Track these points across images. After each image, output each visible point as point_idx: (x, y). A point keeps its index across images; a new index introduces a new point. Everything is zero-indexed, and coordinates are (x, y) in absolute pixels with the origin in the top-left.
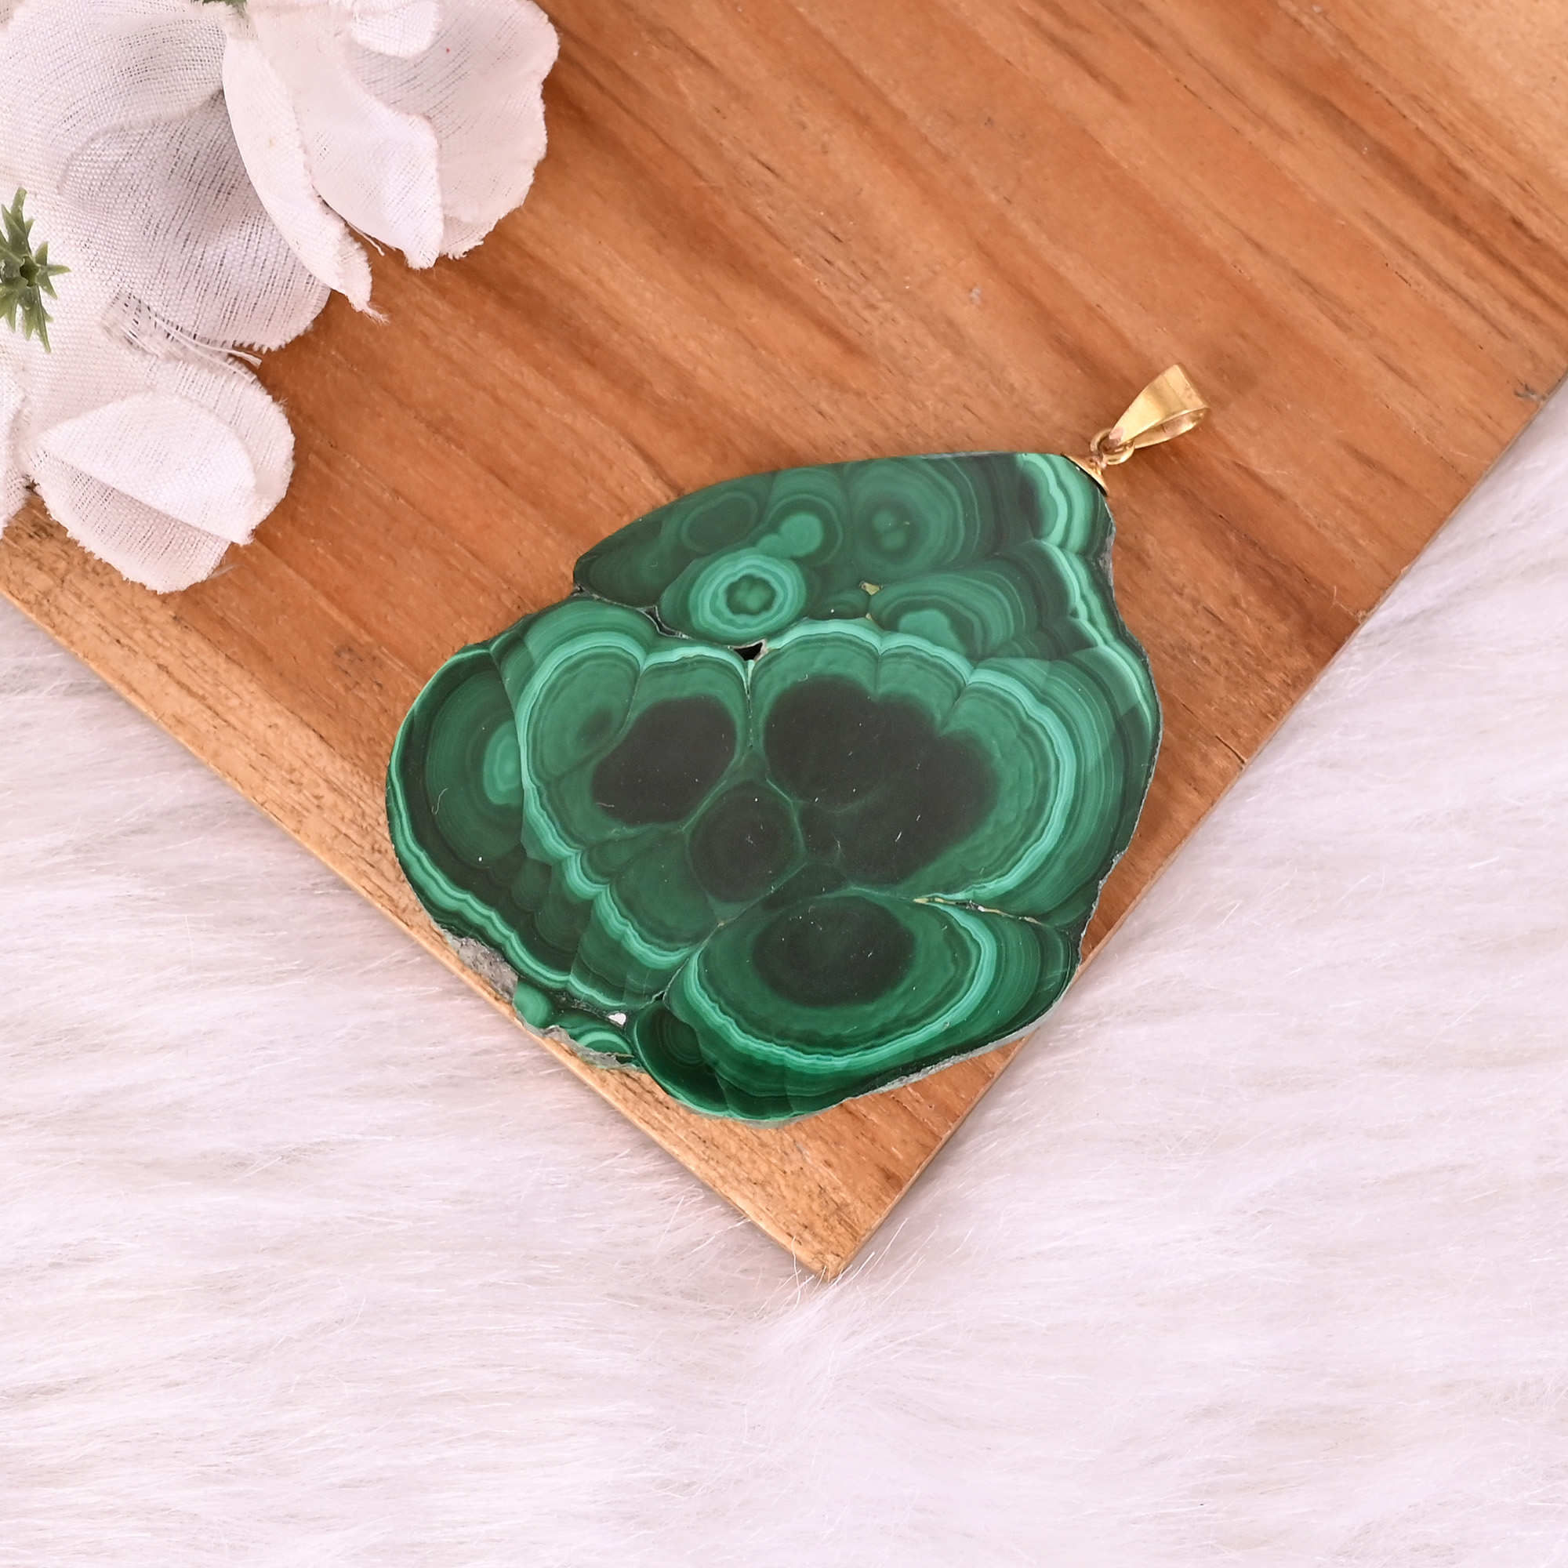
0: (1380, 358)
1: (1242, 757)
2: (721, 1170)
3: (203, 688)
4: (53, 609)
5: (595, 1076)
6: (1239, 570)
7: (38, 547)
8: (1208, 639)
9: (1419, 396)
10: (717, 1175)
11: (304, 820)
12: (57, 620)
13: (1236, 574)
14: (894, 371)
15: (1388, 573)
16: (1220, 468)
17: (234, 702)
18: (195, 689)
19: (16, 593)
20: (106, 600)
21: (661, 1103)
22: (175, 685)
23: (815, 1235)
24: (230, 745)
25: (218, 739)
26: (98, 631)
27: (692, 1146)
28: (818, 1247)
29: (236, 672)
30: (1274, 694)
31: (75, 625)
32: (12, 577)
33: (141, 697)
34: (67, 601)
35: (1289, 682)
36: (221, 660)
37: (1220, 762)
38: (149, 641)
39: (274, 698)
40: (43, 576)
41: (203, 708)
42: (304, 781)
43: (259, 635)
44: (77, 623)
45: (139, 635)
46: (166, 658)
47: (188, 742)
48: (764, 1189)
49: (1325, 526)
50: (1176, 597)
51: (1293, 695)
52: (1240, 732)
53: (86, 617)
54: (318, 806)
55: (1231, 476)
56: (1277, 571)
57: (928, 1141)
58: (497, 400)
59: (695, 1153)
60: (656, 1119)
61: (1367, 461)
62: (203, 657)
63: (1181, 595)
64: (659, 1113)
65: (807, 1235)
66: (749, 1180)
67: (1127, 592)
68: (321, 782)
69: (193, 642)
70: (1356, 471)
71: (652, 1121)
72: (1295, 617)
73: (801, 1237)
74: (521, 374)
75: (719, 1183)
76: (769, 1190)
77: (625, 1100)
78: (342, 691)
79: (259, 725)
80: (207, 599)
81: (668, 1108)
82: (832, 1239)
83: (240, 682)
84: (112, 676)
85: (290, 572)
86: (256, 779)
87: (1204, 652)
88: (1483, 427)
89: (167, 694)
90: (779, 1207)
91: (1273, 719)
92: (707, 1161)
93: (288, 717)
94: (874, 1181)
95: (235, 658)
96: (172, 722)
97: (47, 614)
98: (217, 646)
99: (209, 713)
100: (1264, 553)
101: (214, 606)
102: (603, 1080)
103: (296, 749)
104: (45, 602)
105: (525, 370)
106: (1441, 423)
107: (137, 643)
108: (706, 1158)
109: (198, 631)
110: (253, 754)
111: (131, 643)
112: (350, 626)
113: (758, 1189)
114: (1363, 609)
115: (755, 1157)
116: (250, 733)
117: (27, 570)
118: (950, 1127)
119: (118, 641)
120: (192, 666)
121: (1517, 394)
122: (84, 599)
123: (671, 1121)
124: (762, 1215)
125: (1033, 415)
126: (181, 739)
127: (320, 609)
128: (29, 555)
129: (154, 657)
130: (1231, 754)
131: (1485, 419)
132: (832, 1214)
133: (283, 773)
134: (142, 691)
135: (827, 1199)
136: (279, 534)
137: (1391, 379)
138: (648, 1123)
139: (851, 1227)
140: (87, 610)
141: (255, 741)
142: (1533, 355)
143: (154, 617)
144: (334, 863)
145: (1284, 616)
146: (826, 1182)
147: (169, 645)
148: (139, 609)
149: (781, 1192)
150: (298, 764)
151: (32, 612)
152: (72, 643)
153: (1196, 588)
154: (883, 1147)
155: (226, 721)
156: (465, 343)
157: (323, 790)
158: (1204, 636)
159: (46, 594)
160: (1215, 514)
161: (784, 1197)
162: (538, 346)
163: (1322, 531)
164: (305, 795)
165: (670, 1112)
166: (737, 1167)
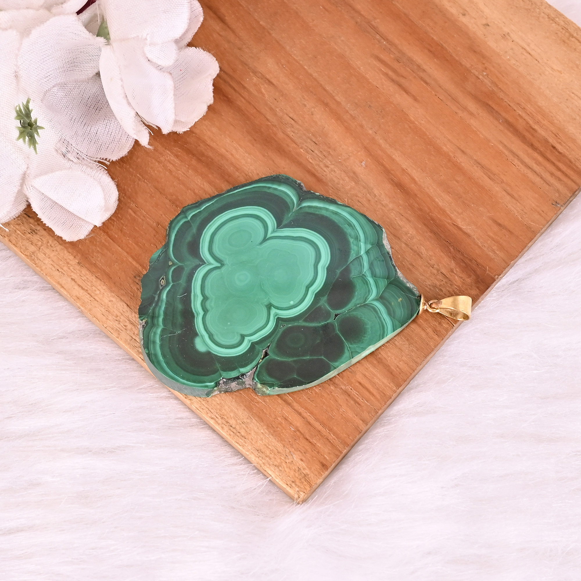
0: (505, 190)
1: (453, 324)
2: (263, 461)
3: (87, 287)
4: (36, 258)
5: (219, 426)
6: (454, 260)
7: (32, 237)
8: (442, 283)
9: (518, 204)
10: (262, 462)
11: (120, 334)
12: (37, 262)
13: (453, 262)
14: (334, 188)
15: (506, 263)
16: (448, 225)
17: (98, 292)
18: (84, 287)
19: (23, 252)
20: (55, 256)
21: (243, 437)
22: (77, 286)
23: (296, 485)
24: (96, 307)
25: (91, 305)
26: (51, 266)
27: (253, 452)
28: (297, 489)
29: (99, 282)
31: (43, 264)
32: (22, 247)
33: (65, 289)
34: (41, 255)
36: (94, 278)
37: (445, 325)
38: (69, 270)
39: (112, 291)
40: (33, 247)
41: (86, 294)
42: (121, 320)
43: (107, 270)
44: (44, 263)
45: (65, 268)
46: (74, 276)
47: (81, 305)
48: (278, 468)
49: (484, 246)
50: (431, 268)
53: (47, 261)
54: (125, 329)
55: (451, 228)
56: (467, 261)
57: (337, 453)
58: (195, 193)
59: (254, 454)
60: (241, 442)
61: (499, 225)
62: (87, 277)
63: (433, 267)
64: (242, 440)
65: (293, 485)
66: (273, 464)
67: (414, 266)
68: (127, 321)
69: (84, 271)
70: (496, 228)
72: (473, 277)
73: (291, 485)
74: (204, 185)
75: (262, 465)
76: (280, 468)
77: (230, 435)
78: (136, 289)
79: (106, 301)
80: (90, 257)
81: (245, 438)
82: (302, 486)
83: (100, 285)
84: (56, 282)
85: (119, 248)
86: (104, 319)
87: (441, 288)
88: (540, 215)
89: (74, 289)
90: (284, 474)
92: (259, 457)
93: (116, 298)
94: (318, 466)
95: (99, 277)
96: (75, 298)
97: (33, 260)
98: (92, 273)
99: (89, 296)
100: (463, 255)
101: (92, 259)
102: (222, 428)
103: (119, 309)
104: (33, 256)
105: (205, 184)
106: (526, 213)
107: (64, 271)
108: (258, 456)
109: (86, 268)
110: (103, 310)
111: (62, 271)
112: (140, 268)
113: (276, 468)
114: (497, 275)
115: (276, 457)
116: (103, 303)
117: (27, 244)
118: (346, 449)
119: (58, 270)
120: (83, 279)
121: (552, 204)
122: (47, 255)
123: (246, 443)
124: (278, 477)
125: (382, 204)
126: (78, 304)
127: (129, 261)
128: (28, 240)
129: (70, 276)
130: (449, 323)
131: (541, 212)
132: (303, 478)
133: (114, 317)
134: (65, 288)
135: (301, 472)
136: (116, 236)
137: (508, 198)
138: (238, 443)
139: (309, 483)
140: (47, 259)
141: (104, 306)
142: (558, 191)
143: (71, 262)
144: (130, 349)
145: (470, 276)
146: (301, 466)
147: (76, 272)
148: (66, 259)
149: (285, 469)
150: (119, 314)
151: (28, 259)
152: (42, 270)
153: (438, 265)
154: (321, 455)
155: (94, 299)
156: (184, 174)
157: (128, 324)
158: (441, 282)
159: (33, 253)
160: (445, 241)
161: (286, 471)
162: (210, 176)
163: (483, 248)
164: (121, 325)
165: (246, 440)
166: (269, 460)
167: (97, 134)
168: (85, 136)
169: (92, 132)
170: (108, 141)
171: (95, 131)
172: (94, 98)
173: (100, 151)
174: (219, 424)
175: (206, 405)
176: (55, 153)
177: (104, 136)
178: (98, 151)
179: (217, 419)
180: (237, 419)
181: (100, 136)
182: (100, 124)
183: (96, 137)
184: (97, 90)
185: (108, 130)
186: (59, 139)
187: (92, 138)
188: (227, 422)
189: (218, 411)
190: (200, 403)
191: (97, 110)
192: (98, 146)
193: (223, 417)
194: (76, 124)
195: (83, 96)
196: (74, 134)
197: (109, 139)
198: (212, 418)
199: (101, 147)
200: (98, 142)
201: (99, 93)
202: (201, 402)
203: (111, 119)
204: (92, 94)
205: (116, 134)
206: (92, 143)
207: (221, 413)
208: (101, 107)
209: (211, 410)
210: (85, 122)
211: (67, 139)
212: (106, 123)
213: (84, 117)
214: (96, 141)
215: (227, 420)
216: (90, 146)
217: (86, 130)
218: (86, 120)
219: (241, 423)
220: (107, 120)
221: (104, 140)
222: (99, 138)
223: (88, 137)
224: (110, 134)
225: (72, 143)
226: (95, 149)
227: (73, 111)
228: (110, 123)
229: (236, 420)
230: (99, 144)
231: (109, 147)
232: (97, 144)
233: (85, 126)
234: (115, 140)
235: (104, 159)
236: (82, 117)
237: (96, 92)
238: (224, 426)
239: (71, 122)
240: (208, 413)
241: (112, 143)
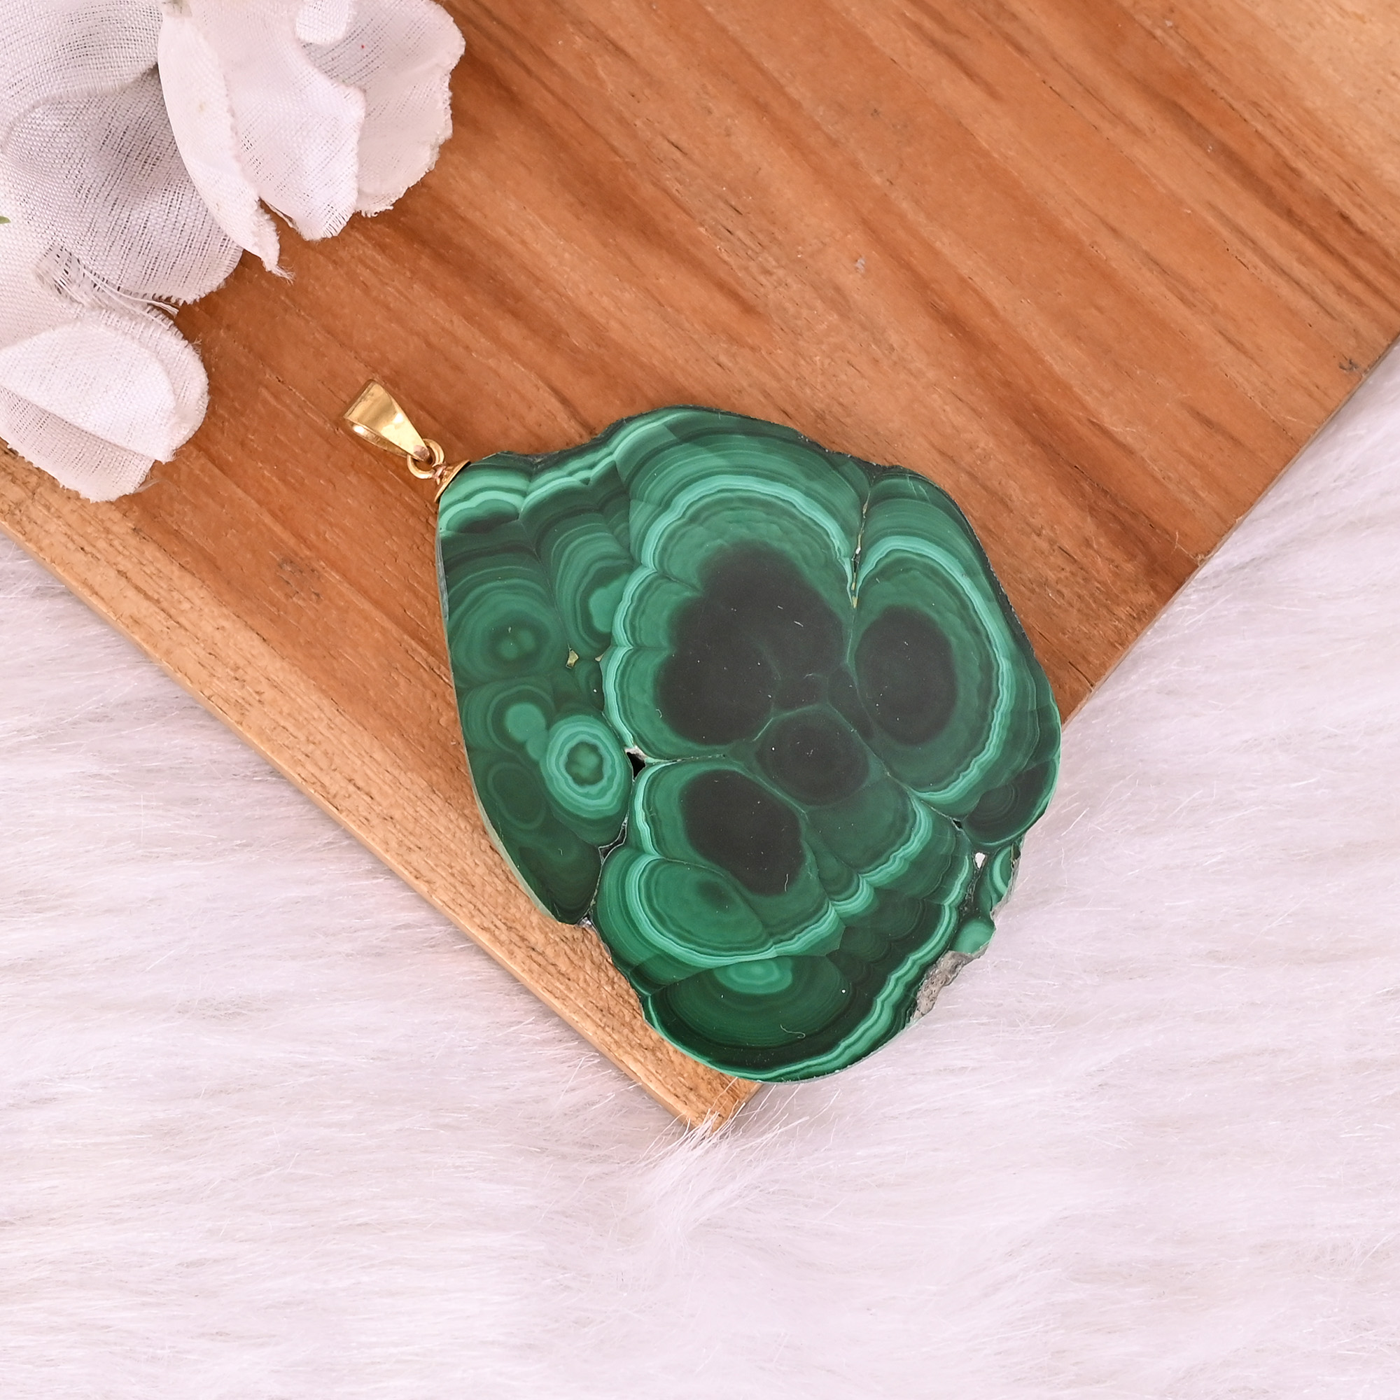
0: (1220, 332)
1: (1092, 680)
2: (616, 1036)
3: (158, 593)
4: (24, 519)
5: (503, 948)
6: (1092, 515)
7: (13, 462)
8: (1062, 575)
9: (1255, 367)
10: (612, 1040)
11: (247, 713)
12: (28, 528)
13: (1089, 519)
14: (786, 330)
15: (1225, 522)
16: (1076, 423)
17: (186, 606)
18: (150, 593)
20: (73, 511)
21: (563, 975)
22: (134, 589)
23: (699, 1096)
24: (182, 645)
25: (171, 639)
26: (64, 539)
27: (589, 1013)
28: (701, 1107)
29: (188, 579)
30: (1120, 626)
31: (43, 533)
33: (103, 599)
34: (37, 512)
35: (1135, 615)
36: (175, 568)
37: (1071, 684)
38: (111, 549)
39: (222, 603)
40: (16, 489)
41: (157, 610)
42: (247, 678)
43: (209, 546)
44: (45, 531)
45: (102, 544)
46: (125, 565)
47: (143, 640)
48: (654, 1054)
49: (1169, 478)
50: (1035, 537)
51: (1138, 627)
52: (1091, 659)
53: (54, 526)
54: (260, 701)
55: (1084, 431)
56: (1125, 517)
58: (429, 344)
59: (592, 1020)
60: (558, 988)
61: (1207, 422)
62: (159, 566)
63: (1039, 535)
64: (562, 984)
65: (692, 1096)
66: (640, 1045)
67: (991, 531)
68: (262, 679)
69: (150, 551)
70: (1197, 431)
71: (555, 991)
72: (1141, 558)
73: (687, 1098)
74: (451, 321)
75: (614, 1047)
76: (658, 1054)
77: (531, 971)
78: (283, 599)
79: (208, 627)
80: (163, 514)
81: (569, 979)
83: (192, 588)
84: (77, 580)
85: (240, 492)
86: (204, 674)
87: (1059, 587)
88: (1310, 395)
89: (125, 597)
90: (668, 1070)
91: (1120, 647)
92: (604, 1028)
93: (234, 621)
95: (188, 567)
96: (129, 621)
97: (19, 523)
98: (172, 555)
99: (164, 615)
100: (1115, 501)
101: (169, 520)
102: (511, 953)
103: (241, 649)
104: (17, 512)
105: (455, 318)
106: (1274, 391)
107: (99, 551)
108: (603, 1025)
109: (155, 542)
110: (202, 653)
111: (94, 552)
112: (292, 542)
113: (648, 1054)
114: (1202, 553)
116: (200, 634)
117: (2, 482)
119: (82, 549)
120: (149, 572)
121: (1342, 367)
122: (53, 510)
123: (571, 991)
124: (652, 1078)
125: (910, 372)
126: (137, 638)
127: (265, 525)
128: (4, 470)
129: (114, 564)
130: (1081, 677)
131: (1313, 389)
132: (716, 1078)
133: (228, 670)
134: (102, 594)
136: (230, 458)
137: (1229, 351)
138: (551, 992)
139: (731, 1090)
140: (55, 520)
141: (204, 641)
142: (1356, 333)
143: (115, 528)
144: (273, 752)
145: (1132, 557)
147: (128, 553)
148: (102, 521)
149: (670, 1057)
150: (241, 663)
151: (5, 520)
152: (41, 549)
153: (1052, 529)
155: (178, 623)
156: (401, 293)
157: (264, 687)
158: (1059, 572)
159: (18, 505)
160: (1070, 465)
161: (672, 1062)
162: (468, 299)
163: (1166, 482)
164: (248, 691)
165: (570, 983)
166: (630, 1034)
167: (146, 230)
168: (114, 234)
169: (134, 222)
170: (173, 249)
171: (140, 221)
172: (140, 131)
173: (153, 274)
174: (502, 943)
175: (469, 896)
176: (36, 285)
177: (164, 235)
178: (147, 276)
179: (497, 932)
180: (547, 930)
181: (155, 233)
182: (154, 203)
183: (144, 236)
184: (148, 109)
185: (174, 220)
186: (47, 247)
187: (132, 239)
188: (523, 939)
189: (499, 910)
190: (452, 889)
191: (147, 164)
192: (148, 261)
193: (514, 925)
194: (92, 201)
195: (111, 126)
196: (86, 230)
197: (176, 242)
198: (484, 929)
199: (157, 264)
200: (147, 251)
201: (152, 118)
202: (455, 887)
203: (182, 189)
204: (134, 121)
205: (195, 229)
206: (133, 254)
207: (508, 916)
208: (158, 154)
209: (480, 907)
210: (115, 197)
211: (69, 245)
212: (170, 200)
213: (112, 182)
214: (144, 247)
215: (522, 932)
216: (128, 262)
217: (116, 217)
218: (118, 191)
219: (558, 939)
220: (172, 193)
221: (165, 246)
222: (152, 239)
223: (124, 237)
224: (180, 229)
225: (81, 257)
226: (140, 269)
227: (84, 166)
228: (180, 200)
229: (546, 934)
230: (150, 255)
231: (178, 262)
232: (145, 257)
233: (116, 206)
234: (193, 246)
235: (164, 298)
236: (107, 183)
237: (144, 114)
238: (516, 949)
239: (79, 196)
240: (473, 916)
241: (185, 254)
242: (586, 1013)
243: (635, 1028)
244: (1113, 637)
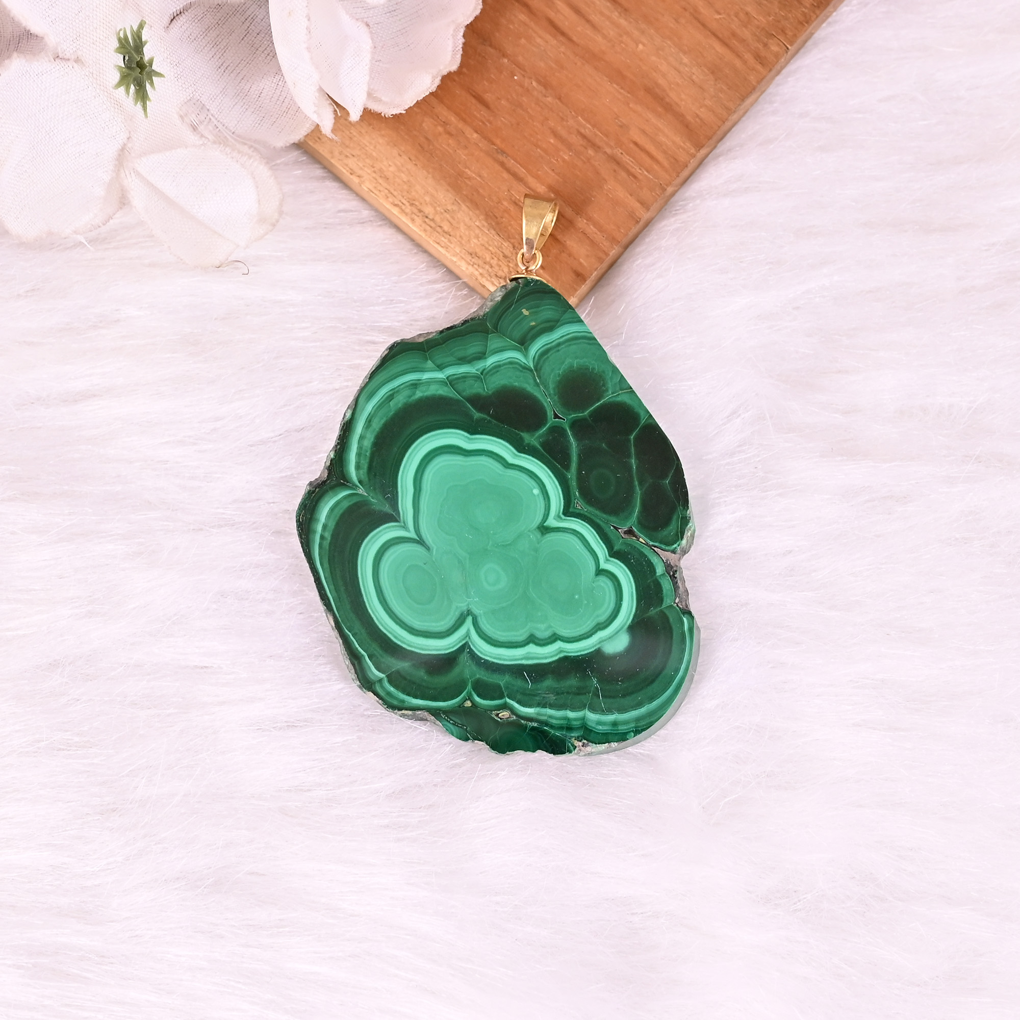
1: (788, 46)
2: (481, 271)
5: (407, 217)
10: (478, 272)
21: (446, 233)
27: (464, 256)
30: (806, 11)
35: (815, 4)
37: (775, 48)
51: (818, 12)
52: (787, 32)
57: (601, 255)
59: (465, 260)
60: (443, 241)
64: (445, 238)
66: (496, 276)
71: (441, 243)
75: (479, 276)
77: (425, 230)
81: (450, 236)
91: (806, 25)
92: (473, 265)
94: (569, 276)
102: (413, 220)
108: (472, 263)
113: (502, 280)
115: (500, 263)
118: (614, 249)
123: (451, 243)
130: (781, 44)
138: (438, 243)
154: (575, 259)
165: (451, 238)
166: (490, 269)
174: (406, 214)
175: (385, 185)
179: (403, 207)
180: (436, 205)
188: (420, 211)
189: (405, 194)
190: (375, 181)
193: (414, 202)
198: (396, 205)
202: (376, 180)
207: (410, 197)
209: (392, 191)
215: (420, 207)
219: (442, 211)
229: (435, 208)
238: (416, 217)
240: (388, 197)
242: (461, 256)
243: (493, 265)
244: (802, 18)
